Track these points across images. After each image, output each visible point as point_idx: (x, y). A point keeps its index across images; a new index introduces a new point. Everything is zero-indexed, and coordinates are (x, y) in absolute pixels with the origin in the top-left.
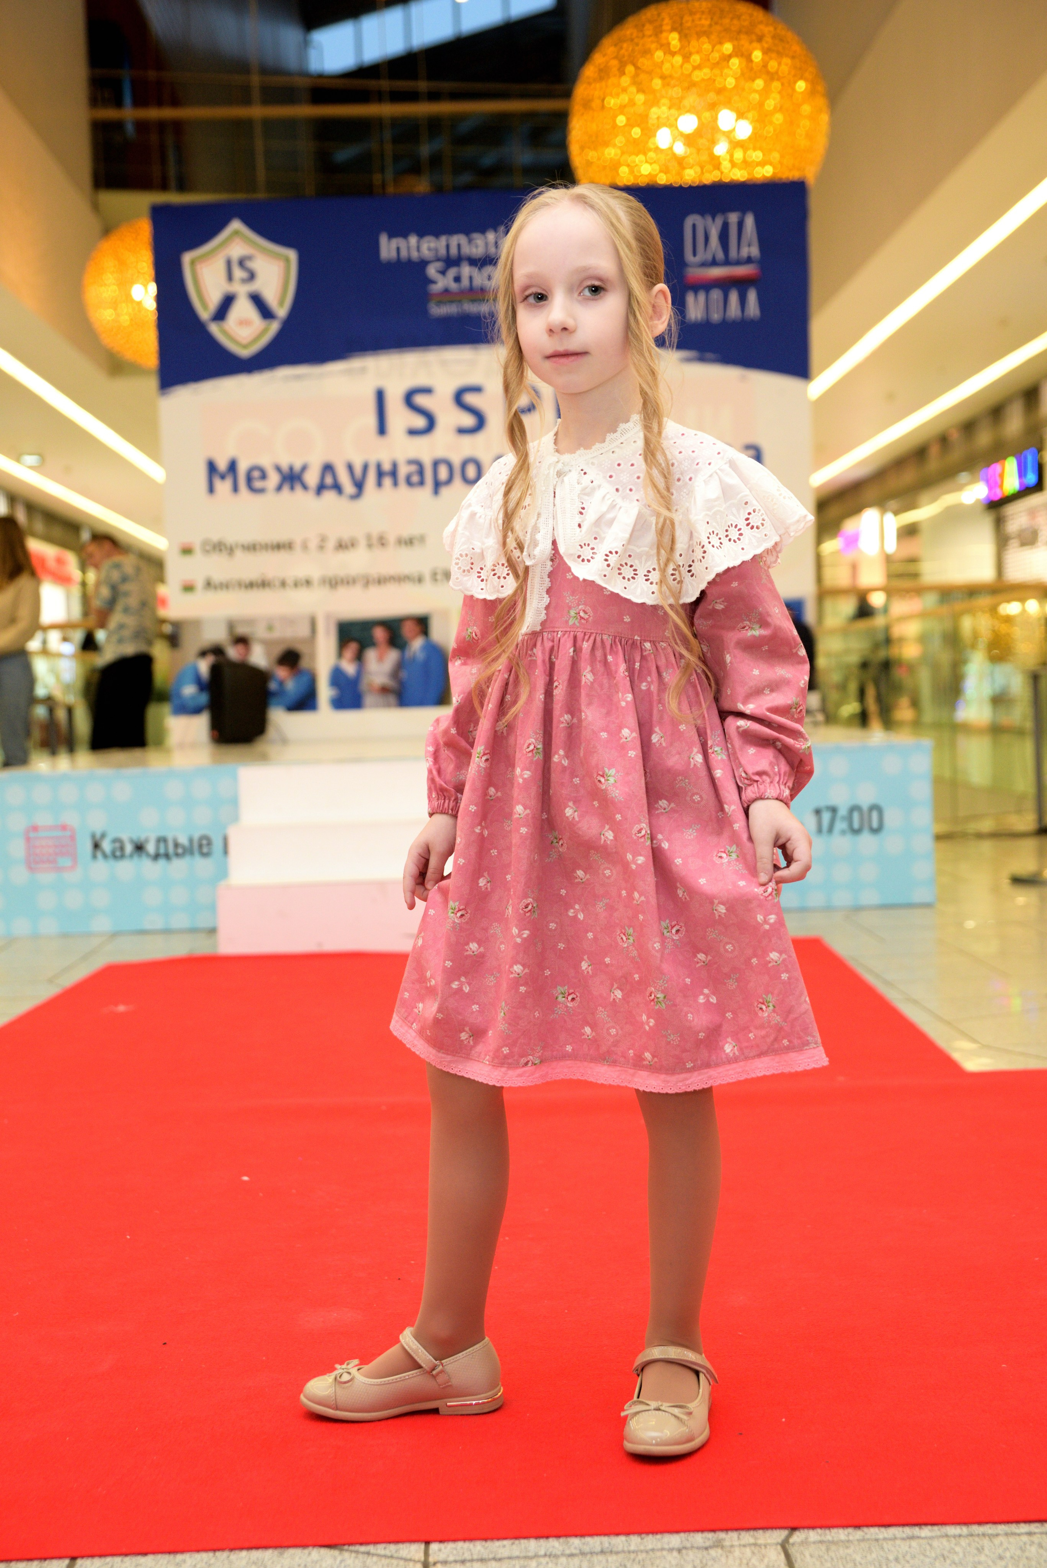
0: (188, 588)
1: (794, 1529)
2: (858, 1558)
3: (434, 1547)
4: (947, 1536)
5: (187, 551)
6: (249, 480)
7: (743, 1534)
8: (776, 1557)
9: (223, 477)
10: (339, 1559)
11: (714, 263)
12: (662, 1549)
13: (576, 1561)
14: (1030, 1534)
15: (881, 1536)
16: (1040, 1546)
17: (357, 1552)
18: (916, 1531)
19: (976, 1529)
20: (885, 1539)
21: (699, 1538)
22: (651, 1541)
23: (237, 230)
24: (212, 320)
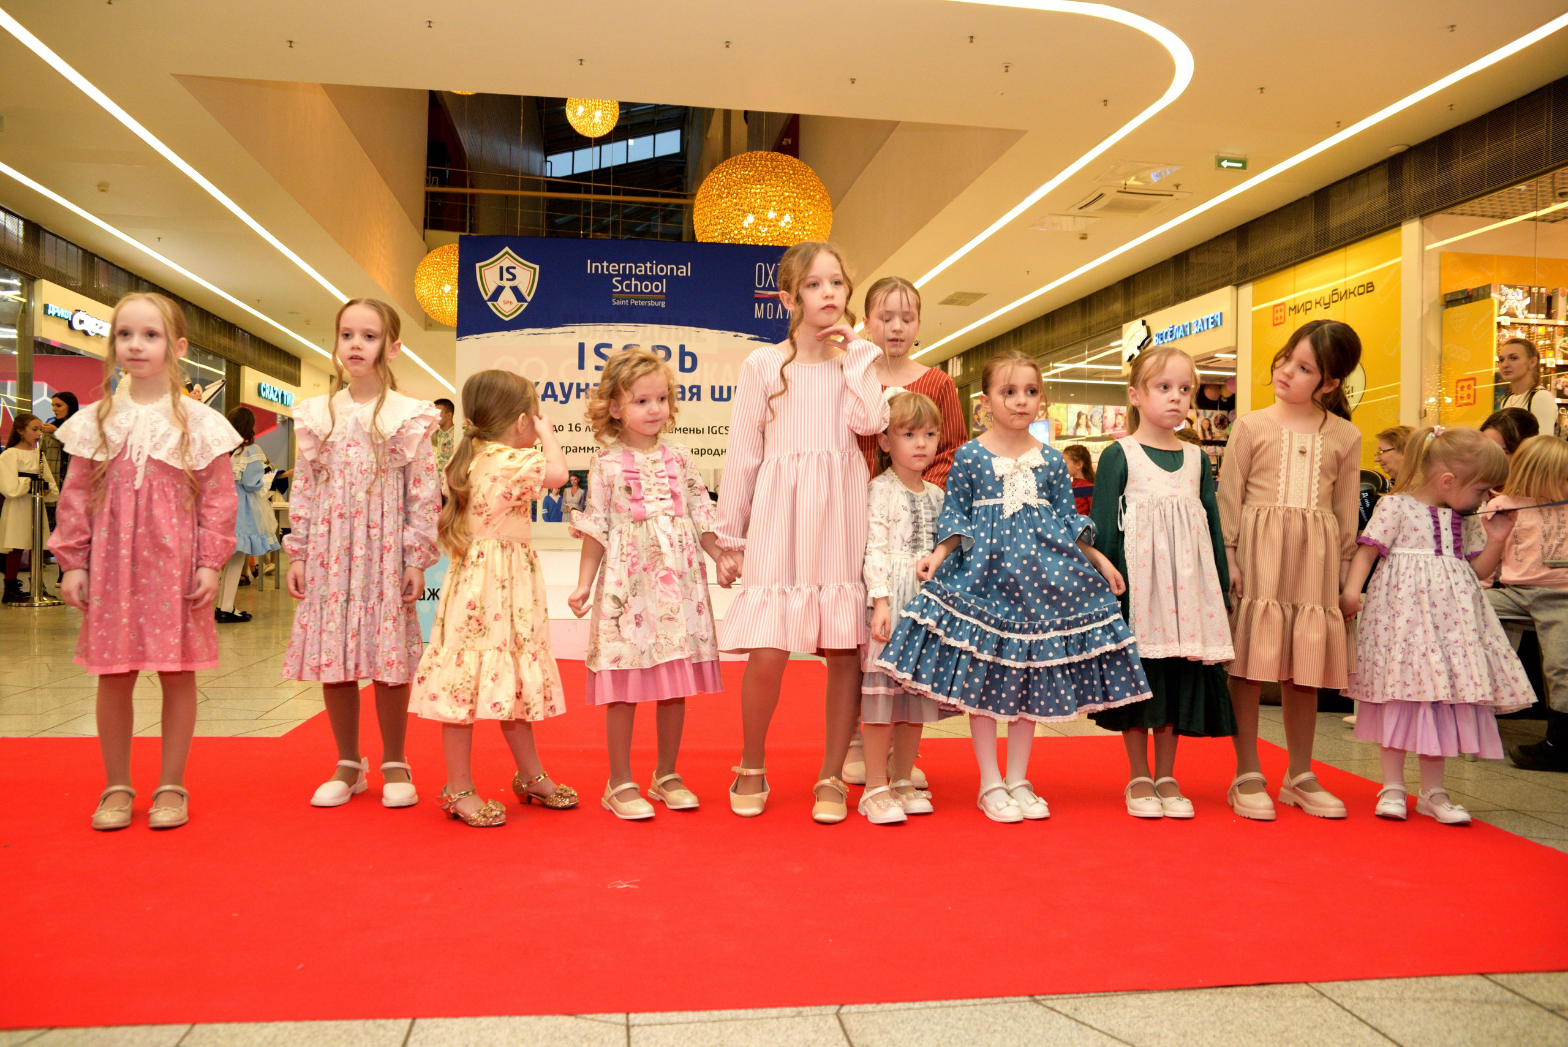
1: (842, 1005)
2: (880, 1021)
3: (632, 1016)
4: (929, 1007)
7: (814, 1008)
8: (833, 1021)
10: (575, 1022)
11: (770, 288)
12: (767, 1018)
13: (717, 1025)
14: (975, 1005)
15: (892, 1008)
16: (981, 1011)
17: (585, 1019)
18: (911, 1005)
19: (945, 1003)
20: (894, 1010)
21: (788, 1011)
22: (760, 1013)
23: (507, 253)
24: (490, 300)
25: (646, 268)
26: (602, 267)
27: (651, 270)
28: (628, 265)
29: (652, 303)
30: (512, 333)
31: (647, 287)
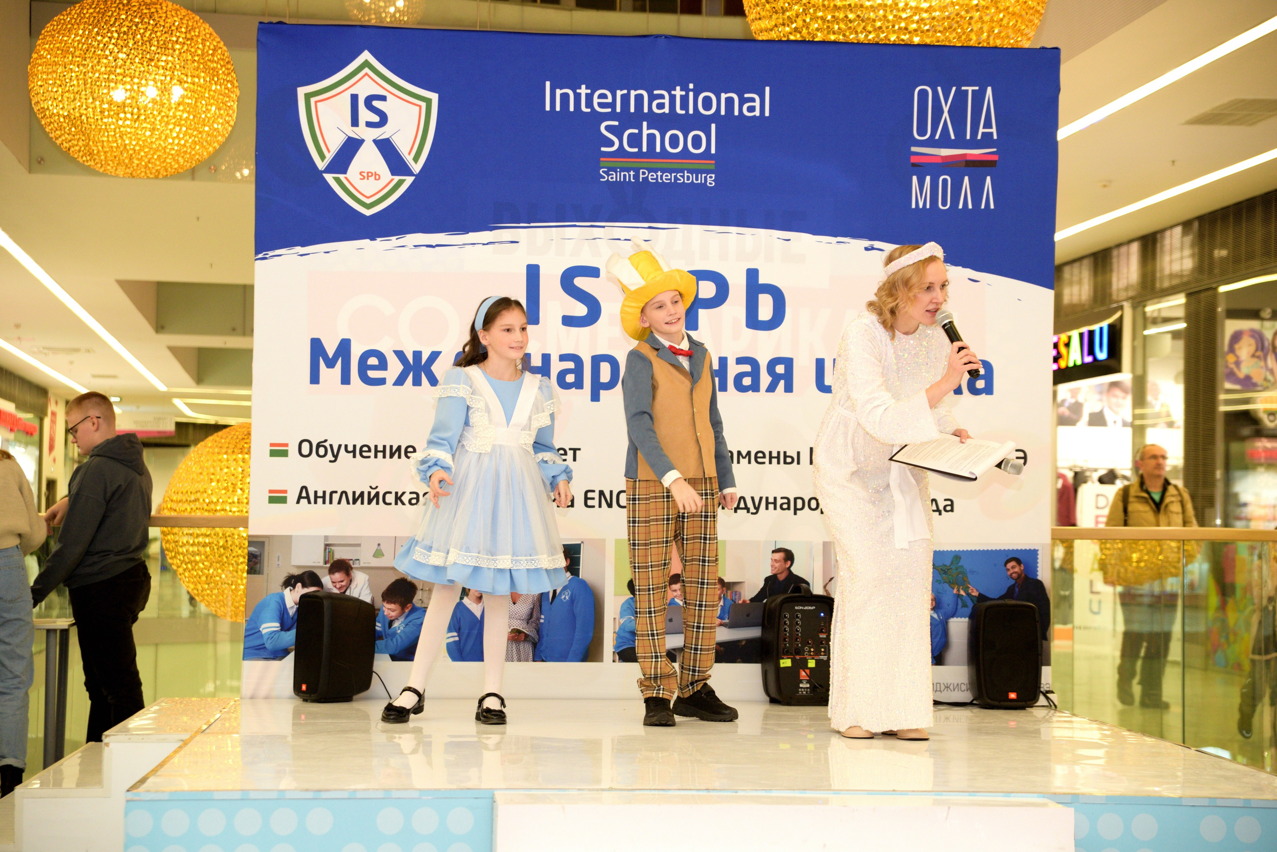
0: (277, 498)
5: (278, 451)
6: (363, 367)
9: (330, 364)
11: (945, 142)
23: (366, 64)
24: (329, 170)
25: (672, 98)
26: (578, 97)
27: (684, 105)
28: (633, 93)
29: (686, 178)
30: (380, 244)
31: (674, 141)
